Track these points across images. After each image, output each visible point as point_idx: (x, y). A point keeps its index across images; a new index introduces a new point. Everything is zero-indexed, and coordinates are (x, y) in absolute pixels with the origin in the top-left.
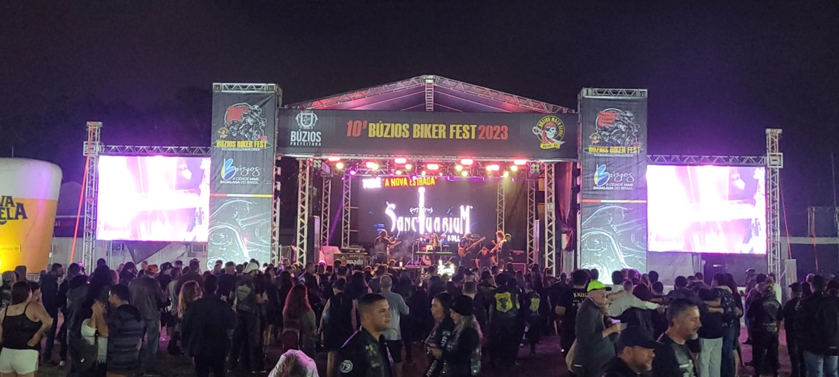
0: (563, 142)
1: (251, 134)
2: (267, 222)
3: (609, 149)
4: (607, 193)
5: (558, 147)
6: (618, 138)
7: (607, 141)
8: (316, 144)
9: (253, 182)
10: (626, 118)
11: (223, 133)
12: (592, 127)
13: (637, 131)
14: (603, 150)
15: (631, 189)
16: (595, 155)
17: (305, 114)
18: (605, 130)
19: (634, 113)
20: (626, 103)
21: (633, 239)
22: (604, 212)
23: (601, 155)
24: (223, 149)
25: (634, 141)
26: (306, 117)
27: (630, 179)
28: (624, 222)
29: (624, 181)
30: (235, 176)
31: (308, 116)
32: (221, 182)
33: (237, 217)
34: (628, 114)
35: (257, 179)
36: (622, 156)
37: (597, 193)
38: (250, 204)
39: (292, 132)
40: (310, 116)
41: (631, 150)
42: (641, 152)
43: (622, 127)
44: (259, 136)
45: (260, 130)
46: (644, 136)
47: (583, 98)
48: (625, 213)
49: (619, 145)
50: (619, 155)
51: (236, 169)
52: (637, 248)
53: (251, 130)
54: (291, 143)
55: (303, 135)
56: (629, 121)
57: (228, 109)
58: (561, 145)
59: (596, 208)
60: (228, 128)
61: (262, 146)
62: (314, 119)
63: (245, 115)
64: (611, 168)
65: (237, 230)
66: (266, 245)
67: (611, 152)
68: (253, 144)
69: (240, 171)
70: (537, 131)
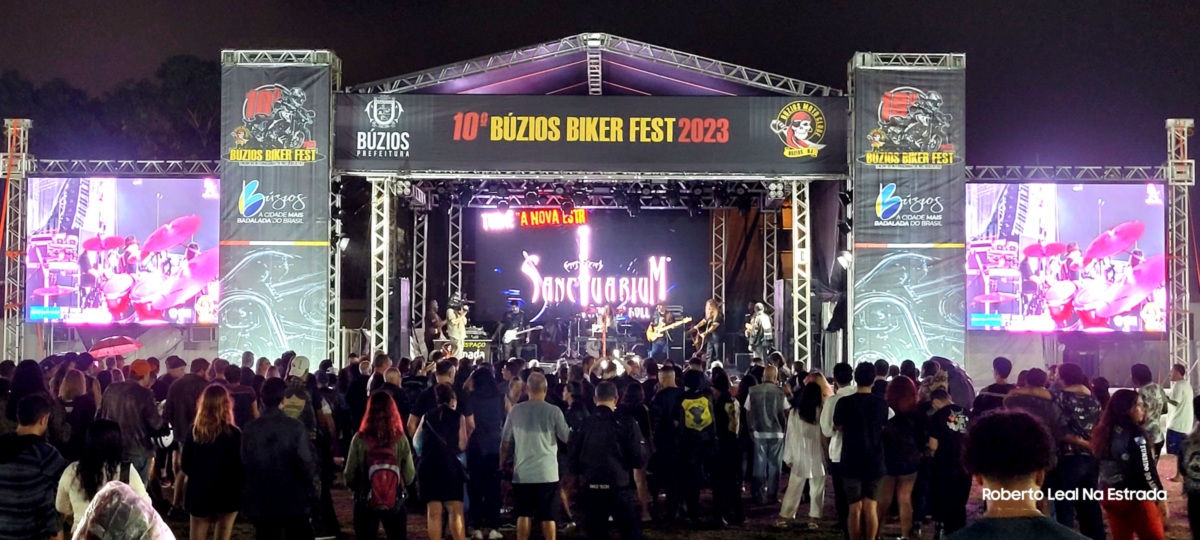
0: (823, 146)
1: (289, 137)
2: (319, 288)
3: (901, 156)
4: (898, 232)
5: (815, 154)
6: (917, 137)
7: (896, 142)
8: (402, 153)
9: (294, 221)
10: (930, 104)
11: (241, 136)
12: (872, 120)
13: (947, 125)
14: (891, 158)
15: (939, 224)
16: (877, 167)
17: (380, 102)
18: (894, 124)
19: (942, 94)
20: (929, 77)
21: (941, 310)
22: (892, 265)
23: (887, 167)
24: (241, 165)
25: (944, 143)
26: (383, 108)
27: (937, 208)
28: (928, 280)
29: (927, 211)
30: (263, 211)
31: (386, 105)
32: (239, 221)
33: (267, 281)
34: (934, 97)
35: (301, 215)
36: (924, 167)
37: (880, 232)
38: (288, 258)
39: (360, 134)
40: (390, 106)
41: (939, 157)
42: (954, 161)
43: (923, 119)
44: (303, 141)
45: (304, 131)
46: (960, 133)
47: (856, 68)
48: (928, 265)
49: (917, 150)
50: (918, 167)
51: (264, 198)
52: (948, 325)
53: (288, 131)
54: (359, 153)
55: (379, 137)
56: (934, 109)
57: (248, 95)
58: (819, 151)
59: (880, 257)
60: (250, 128)
61: (308, 158)
62: (397, 110)
63: (277, 105)
64: (904, 189)
65: (269, 304)
66: (318, 327)
67: (904, 161)
68: (293, 155)
69: (270, 202)
70: (777, 126)
